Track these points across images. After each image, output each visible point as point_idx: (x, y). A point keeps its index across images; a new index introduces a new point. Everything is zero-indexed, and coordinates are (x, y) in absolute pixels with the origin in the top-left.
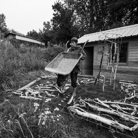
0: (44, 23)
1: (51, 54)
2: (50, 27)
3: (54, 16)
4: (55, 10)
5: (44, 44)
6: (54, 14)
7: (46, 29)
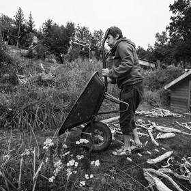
0: (157, 35)
1: (161, 79)
2: (167, 39)
3: (171, 21)
4: (174, 12)
5: (153, 65)
6: (172, 18)
7: (159, 43)
